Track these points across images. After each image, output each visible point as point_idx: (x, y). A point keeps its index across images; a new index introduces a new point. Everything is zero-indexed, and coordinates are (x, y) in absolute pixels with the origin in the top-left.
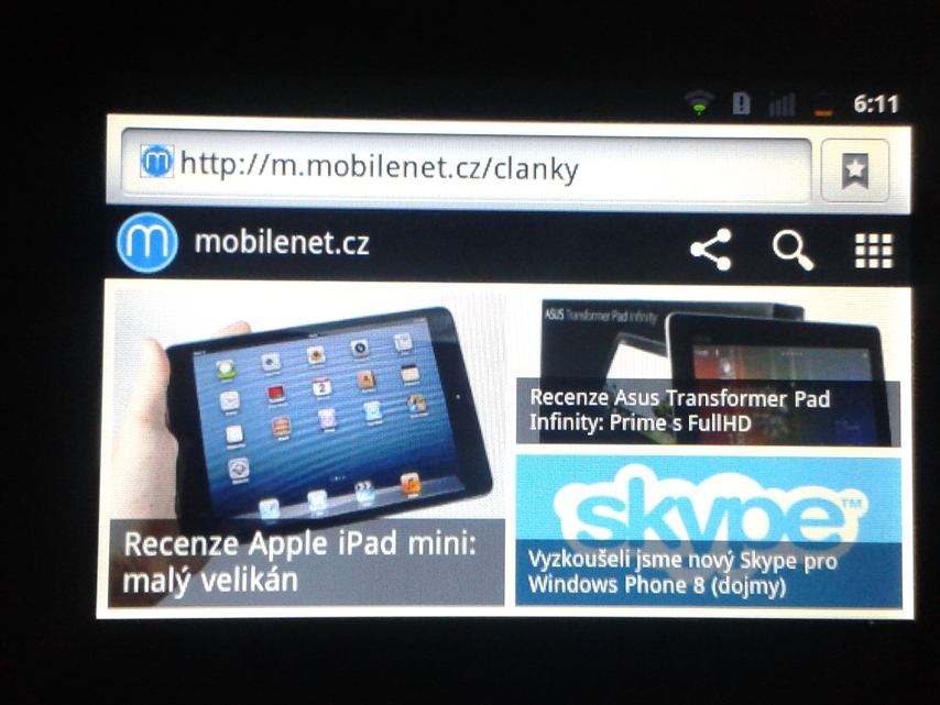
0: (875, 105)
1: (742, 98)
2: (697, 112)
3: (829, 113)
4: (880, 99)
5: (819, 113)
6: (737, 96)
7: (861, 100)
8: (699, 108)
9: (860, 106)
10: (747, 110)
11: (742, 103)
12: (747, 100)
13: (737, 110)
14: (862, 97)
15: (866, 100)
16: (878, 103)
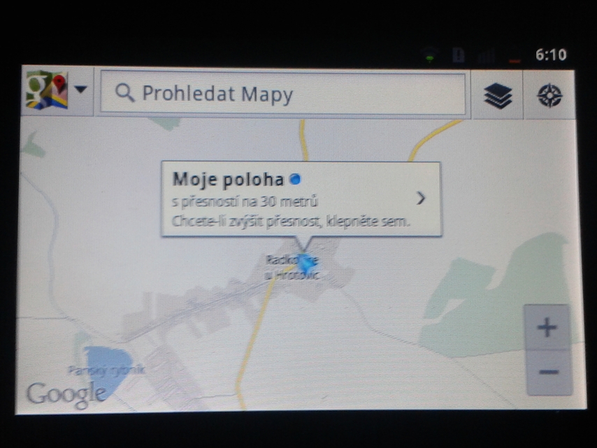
0: (550, 55)
1: (459, 51)
2: (427, 61)
3: (518, 61)
4: (553, 51)
5: (511, 61)
6: (455, 50)
7: (540, 52)
8: (430, 58)
9: (540, 56)
10: (462, 60)
11: (459, 54)
12: (462, 52)
13: (455, 60)
14: (541, 50)
15: (543, 52)
16: (552, 53)
